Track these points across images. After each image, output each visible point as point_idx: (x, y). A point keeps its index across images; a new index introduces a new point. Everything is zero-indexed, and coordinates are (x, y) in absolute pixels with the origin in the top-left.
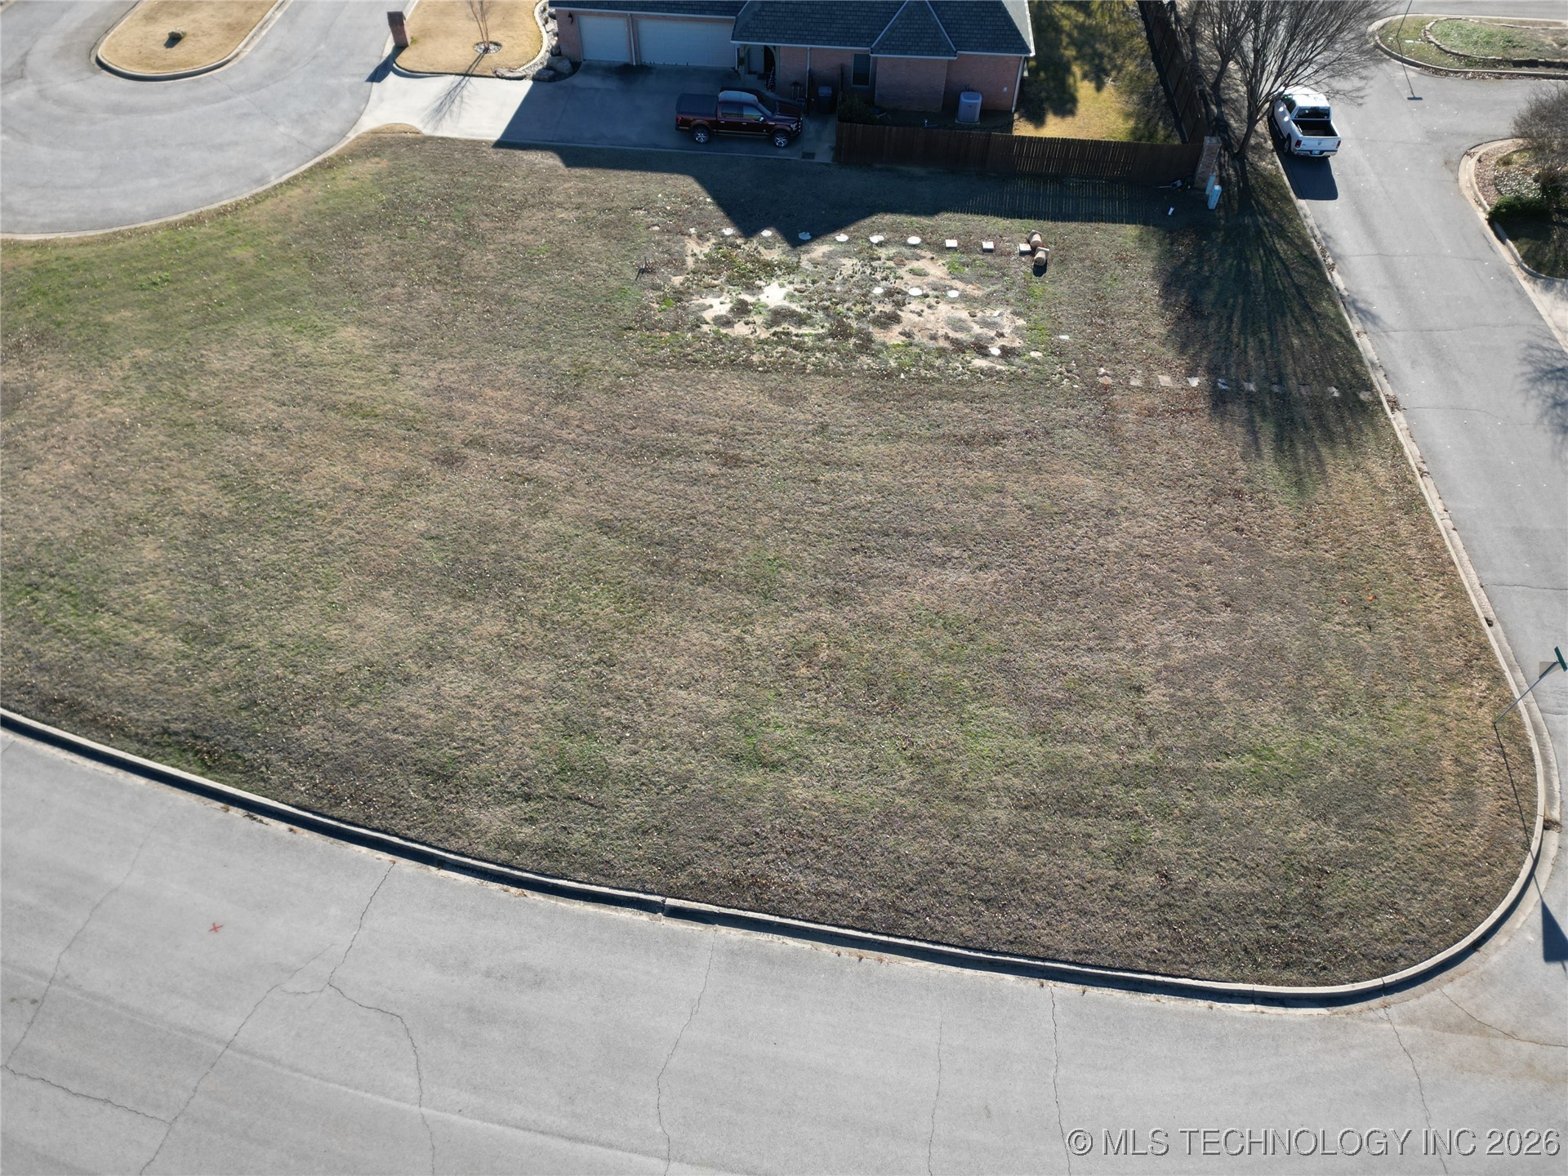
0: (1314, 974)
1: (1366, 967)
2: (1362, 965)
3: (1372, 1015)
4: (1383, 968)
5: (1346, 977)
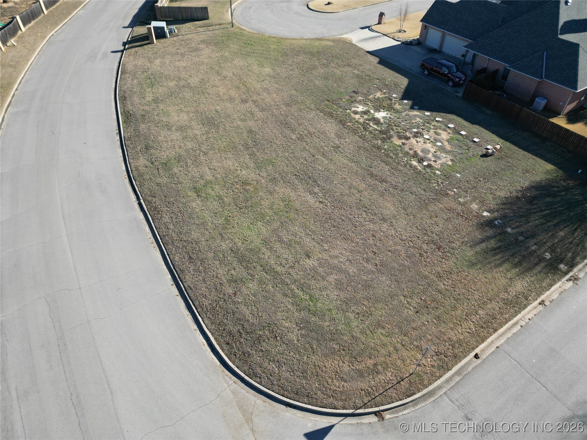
0: (231, 354)
1: (246, 368)
2: (246, 366)
3: (228, 379)
4: (250, 374)
5: (237, 364)
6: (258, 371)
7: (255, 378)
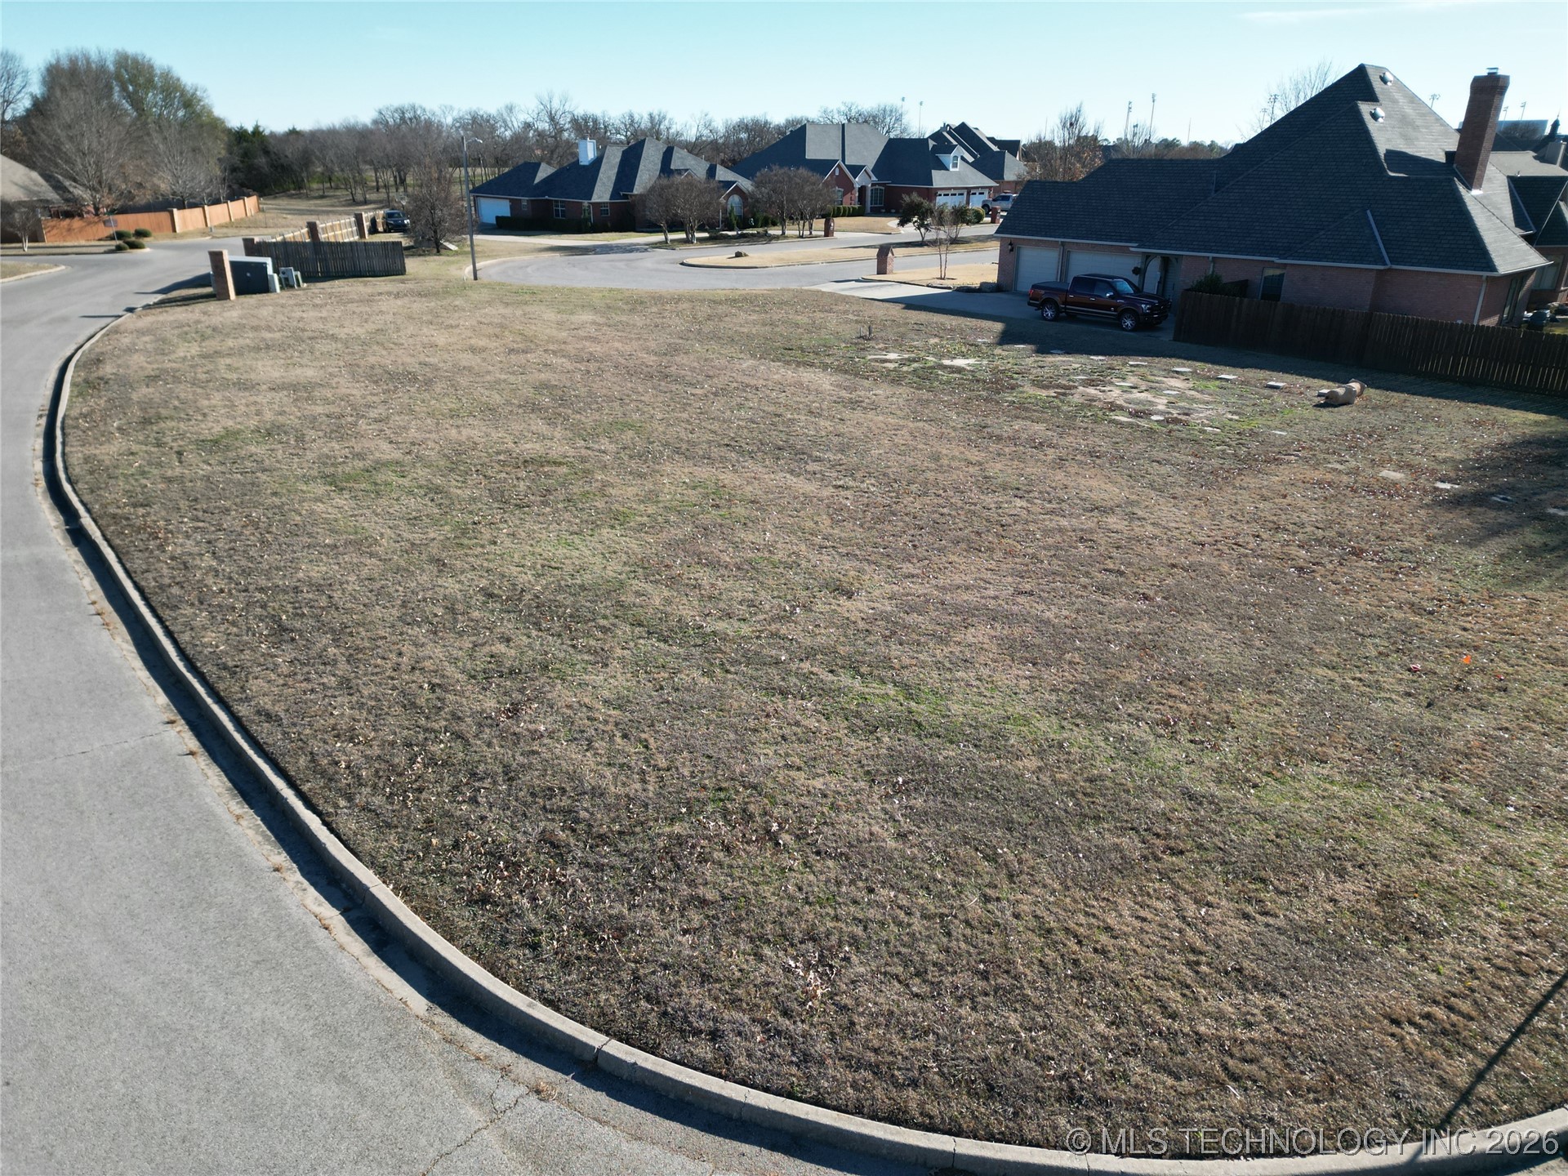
0: (505, 943)
1: (608, 998)
2: (608, 989)
3: (485, 1079)
4: (643, 1026)
5: (548, 986)
6: (694, 1002)
7: (676, 1042)
